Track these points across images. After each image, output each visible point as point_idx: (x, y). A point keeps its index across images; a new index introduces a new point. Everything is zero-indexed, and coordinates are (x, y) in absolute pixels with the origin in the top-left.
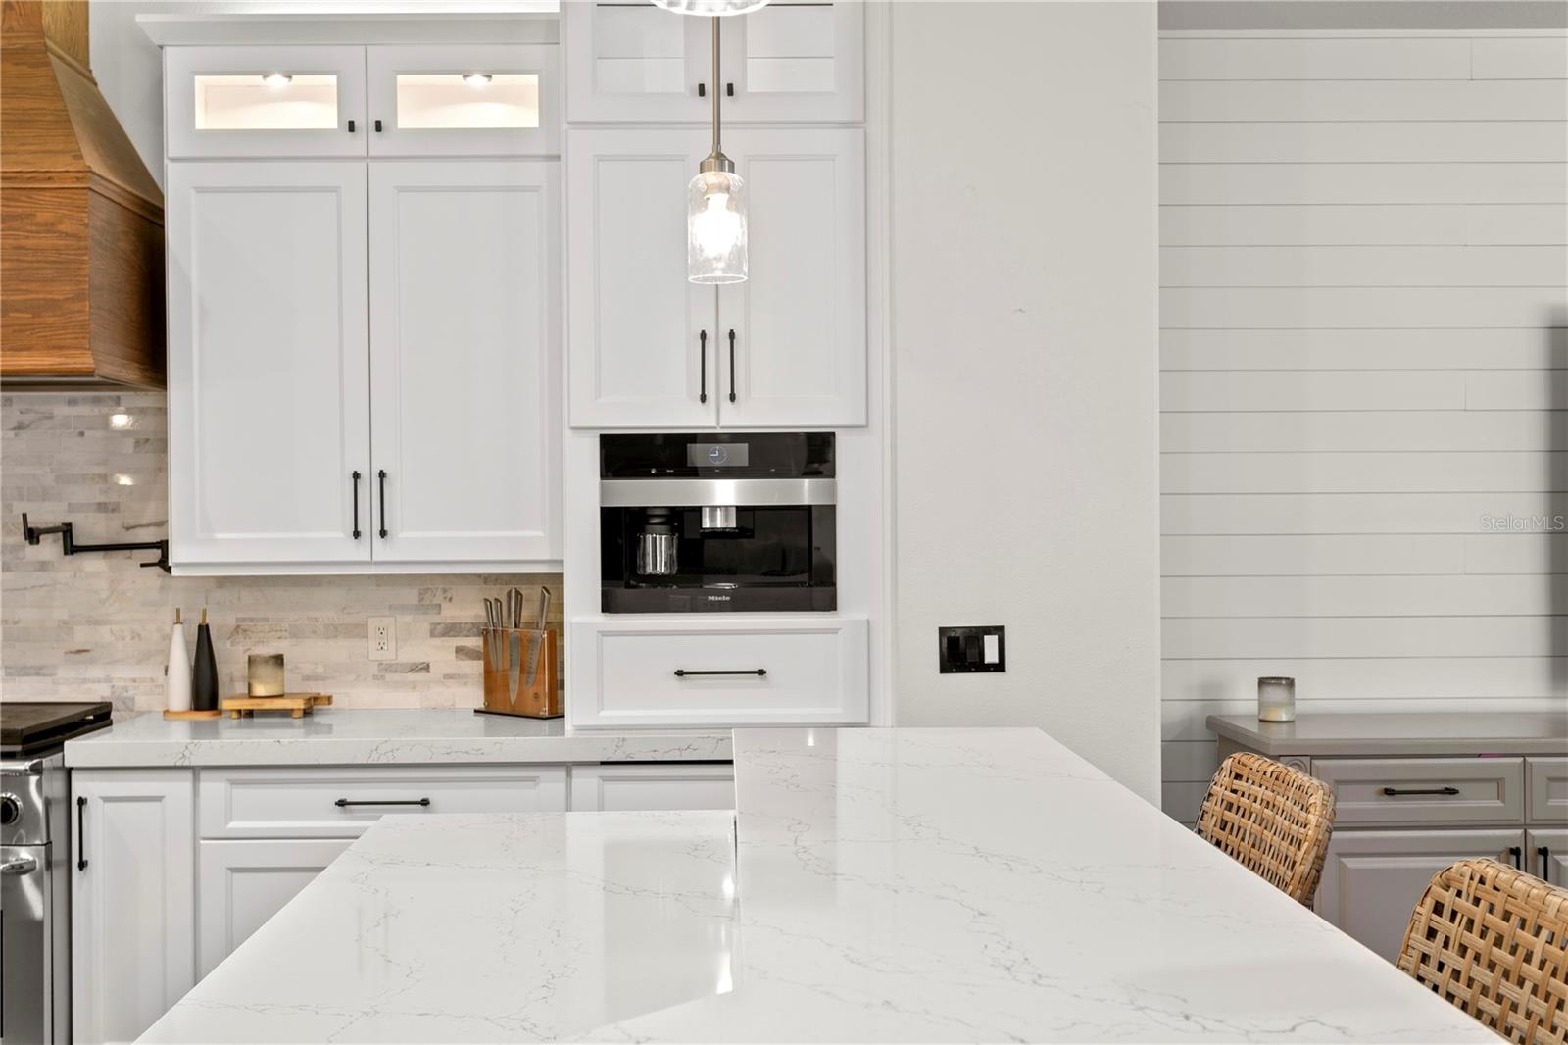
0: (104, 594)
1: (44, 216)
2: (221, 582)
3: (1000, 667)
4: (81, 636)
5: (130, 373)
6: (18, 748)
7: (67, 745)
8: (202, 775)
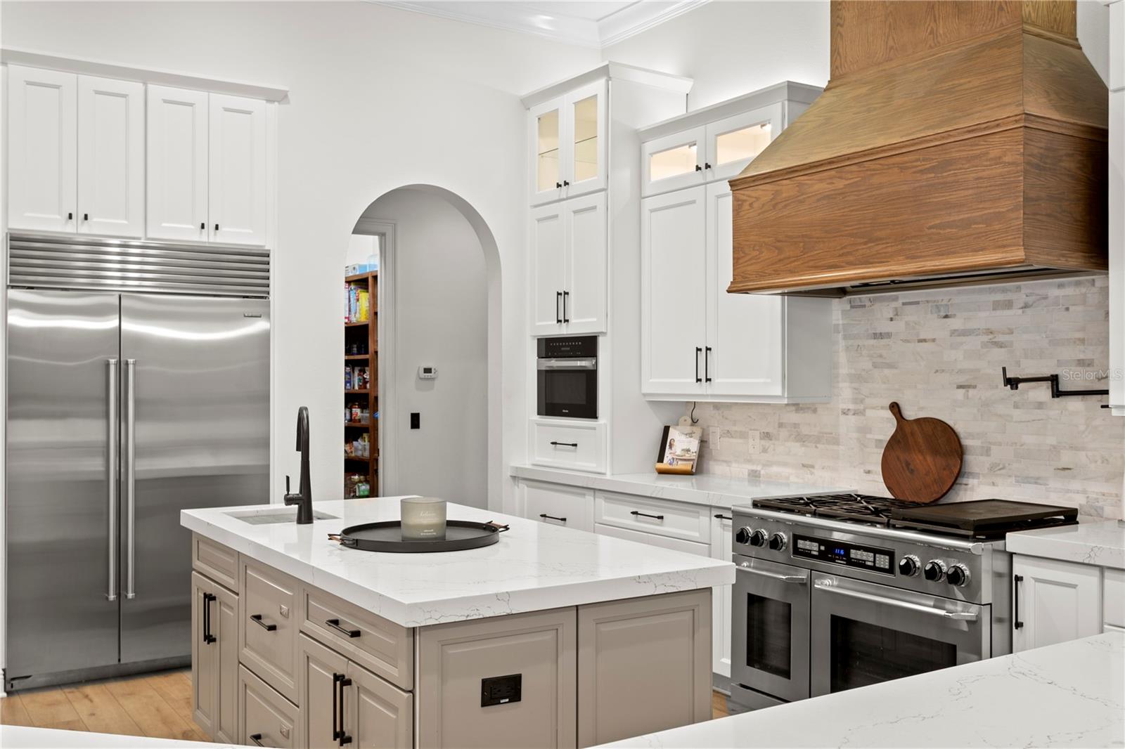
0: (1082, 428)
1: (994, 153)
4: (1066, 458)
5: (1073, 262)
6: (971, 533)
7: (1008, 535)
8: (1107, 574)
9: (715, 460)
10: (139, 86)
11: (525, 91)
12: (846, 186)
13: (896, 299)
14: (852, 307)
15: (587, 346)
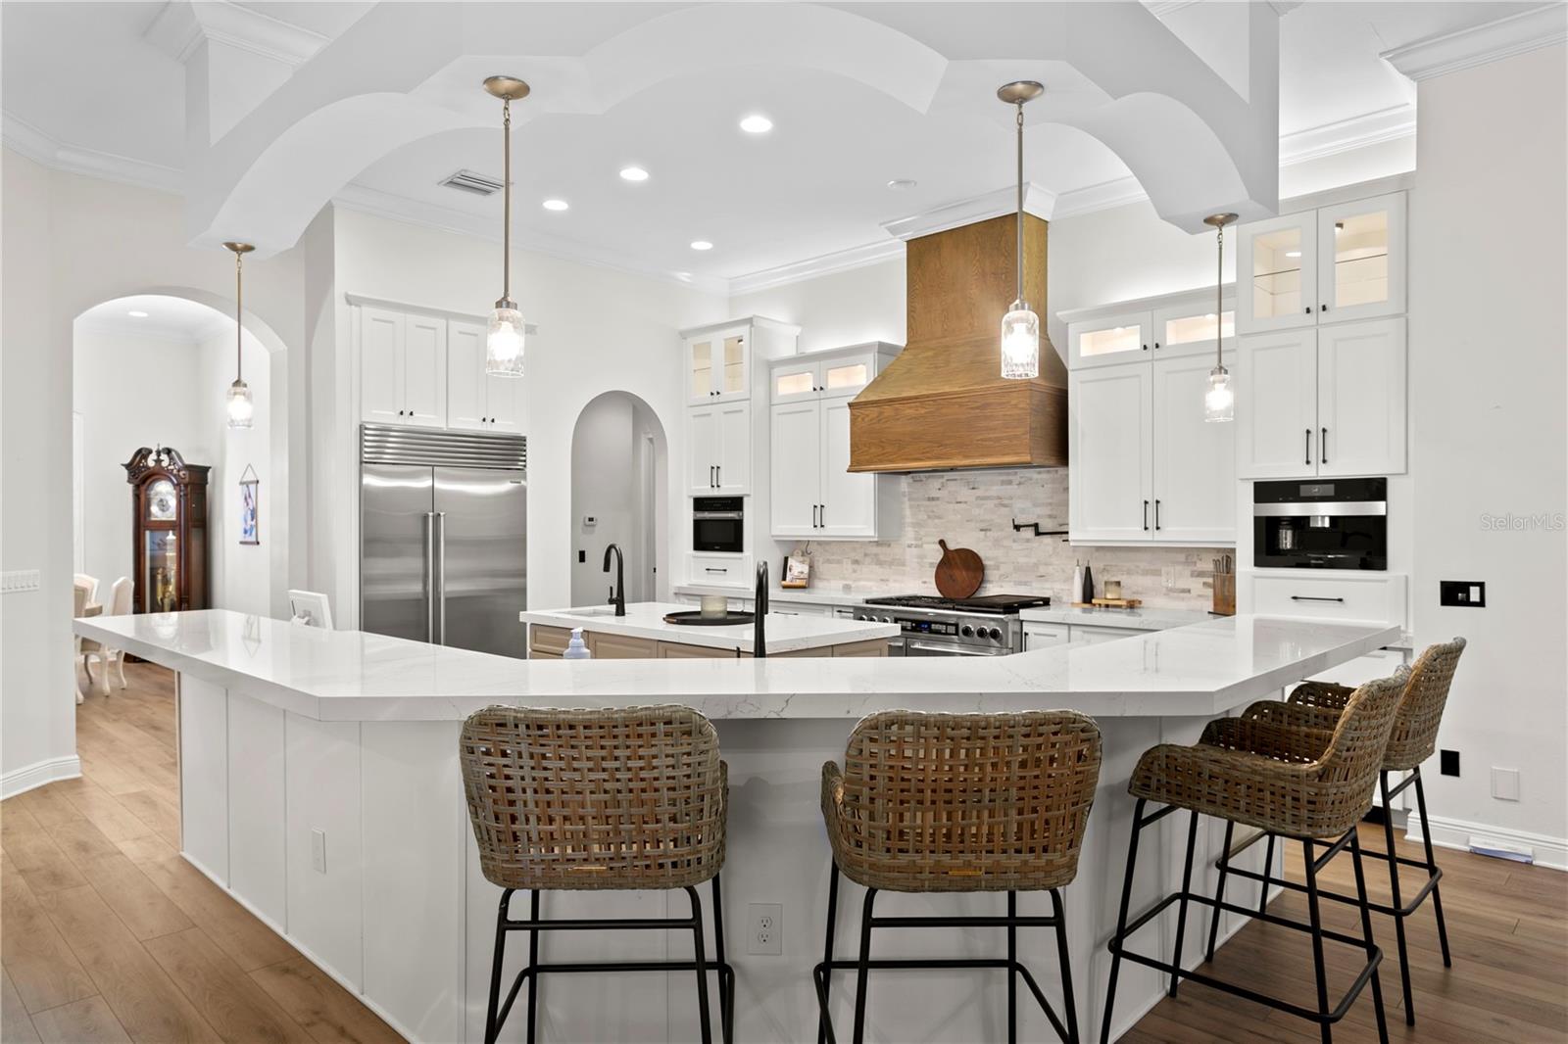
0: (1051, 553)
1: (1014, 402)
2: (1098, 549)
3: (1481, 603)
4: (1042, 570)
5: (1052, 462)
6: (1001, 610)
7: (1021, 611)
8: (1072, 628)
9: (820, 579)
10: (443, 322)
11: (683, 326)
12: (926, 413)
13: (943, 477)
14: (915, 481)
15: (736, 503)
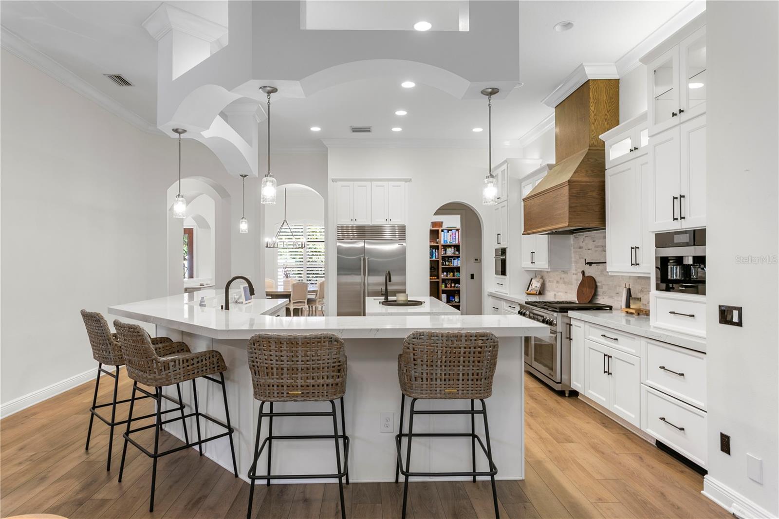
3: (739, 324)
7: (569, 311)
8: (586, 323)
10: (369, 183)
13: (583, 235)
15: (504, 252)
